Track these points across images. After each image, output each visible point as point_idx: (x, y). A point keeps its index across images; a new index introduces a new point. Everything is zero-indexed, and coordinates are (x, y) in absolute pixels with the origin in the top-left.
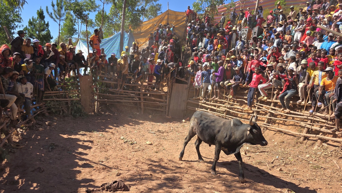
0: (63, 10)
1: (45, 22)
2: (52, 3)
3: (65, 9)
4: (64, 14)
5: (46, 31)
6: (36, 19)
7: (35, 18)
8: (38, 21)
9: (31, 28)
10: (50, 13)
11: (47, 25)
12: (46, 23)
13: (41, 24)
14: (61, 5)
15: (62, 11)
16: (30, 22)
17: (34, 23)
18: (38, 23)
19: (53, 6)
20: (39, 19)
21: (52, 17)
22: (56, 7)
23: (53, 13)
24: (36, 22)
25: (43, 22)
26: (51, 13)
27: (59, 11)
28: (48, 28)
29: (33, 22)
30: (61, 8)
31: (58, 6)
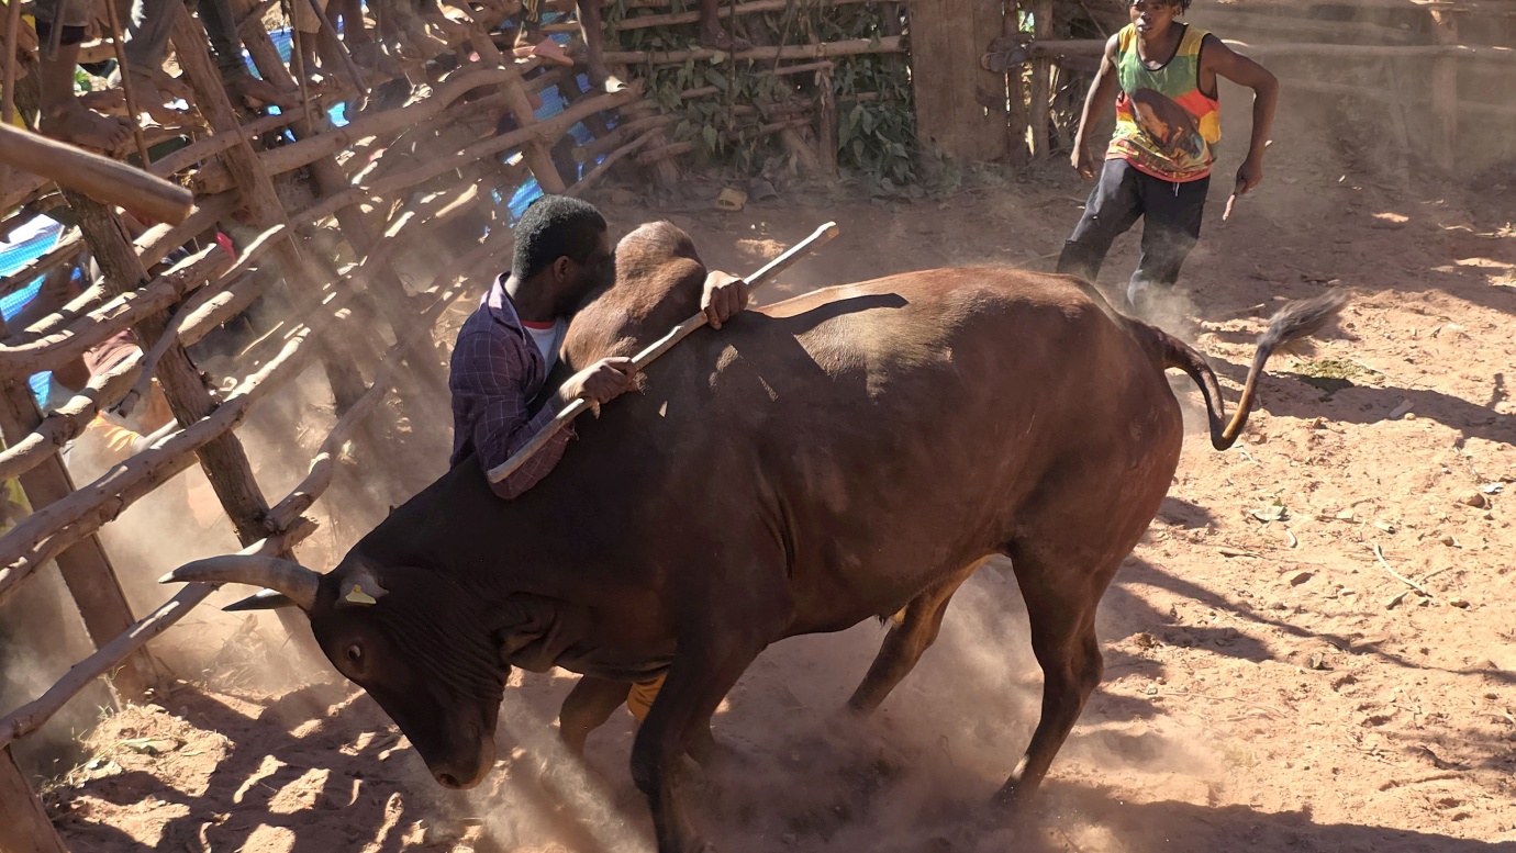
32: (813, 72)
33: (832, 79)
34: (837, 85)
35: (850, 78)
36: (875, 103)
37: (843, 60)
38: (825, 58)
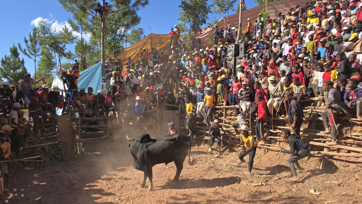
0: (38, 45)
1: (19, 59)
2: (25, 39)
3: (39, 44)
4: (39, 49)
5: (22, 68)
6: (10, 57)
7: (8, 56)
8: (11, 60)
9: (5, 67)
10: (23, 50)
11: (23, 62)
12: (21, 60)
13: (16, 62)
14: (35, 40)
15: (36, 46)
16: (2, 61)
17: (8, 61)
18: (12, 61)
19: (26, 42)
20: (12, 57)
21: (26, 54)
22: (29, 43)
23: (27, 49)
24: (10, 60)
25: (17, 60)
26: (25, 50)
27: (33, 46)
28: (23, 66)
29: (6, 61)
30: (36, 43)
31: (31, 41)
32: (45, 148)
33: (48, 148)
34: (49, 149)
35: (51, 148)
36: (55, 151)
37: (49, 145)
38: (47, 145)
